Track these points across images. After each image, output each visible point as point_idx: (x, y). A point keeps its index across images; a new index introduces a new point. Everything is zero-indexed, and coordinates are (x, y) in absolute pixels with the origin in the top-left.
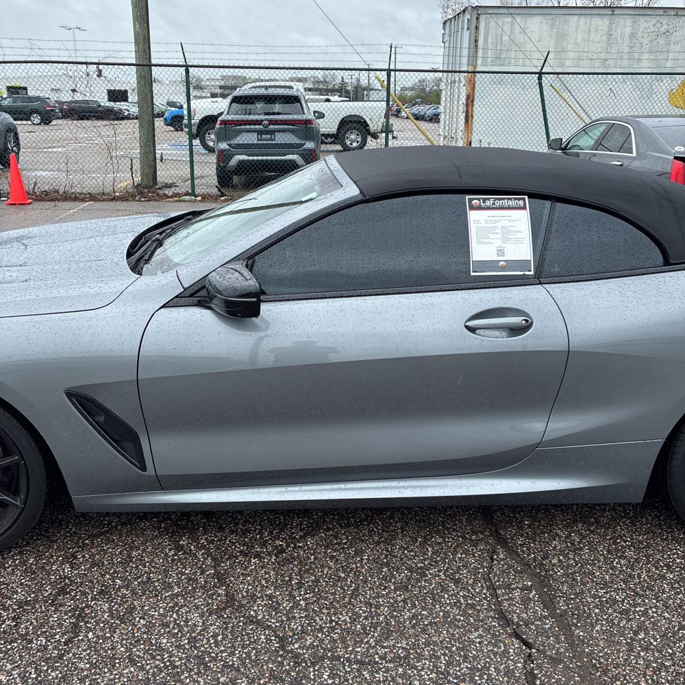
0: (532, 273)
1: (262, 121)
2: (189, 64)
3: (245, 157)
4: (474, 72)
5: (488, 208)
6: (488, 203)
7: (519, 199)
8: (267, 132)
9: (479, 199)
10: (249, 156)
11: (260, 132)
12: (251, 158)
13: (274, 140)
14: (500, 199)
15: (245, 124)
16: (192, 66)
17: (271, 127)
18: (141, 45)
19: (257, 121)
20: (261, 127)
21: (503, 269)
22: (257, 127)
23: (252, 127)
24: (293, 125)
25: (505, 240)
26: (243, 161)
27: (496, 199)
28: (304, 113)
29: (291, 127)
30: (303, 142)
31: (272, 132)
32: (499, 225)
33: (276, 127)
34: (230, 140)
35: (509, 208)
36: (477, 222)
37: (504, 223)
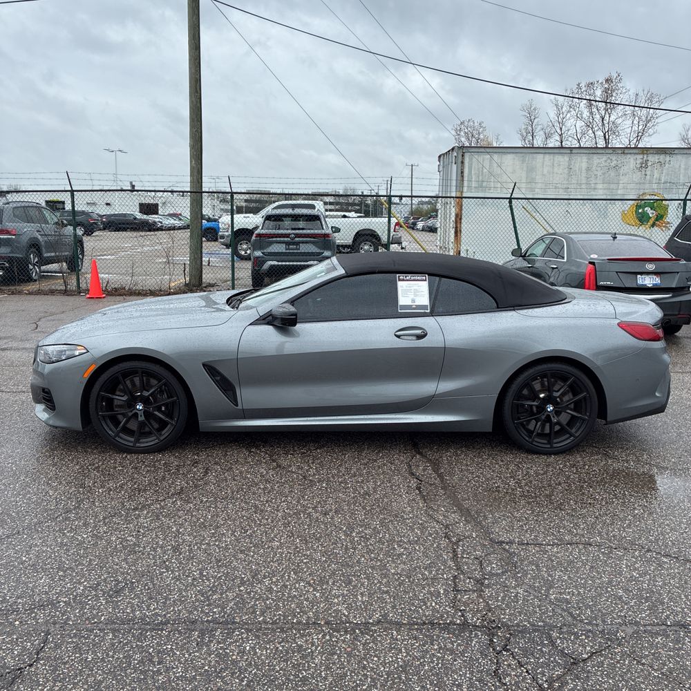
0: (429, 311)
1: (290, 234)
2: (234, 190)
3: (276, 263)
4: (462, 198)
5: (408, 280)
7: (423, 276)
8: (294, 244)
9: (403, 276)
10: (278, 261)
11: (287, 243)
12: (280, 263)
13: (299, 249)
14: (413, 276)
15: (276, 237)
16: (236, 193)
17: (297, 239)
18: (195, 177)
19: (286, 234)
20: (289, 239)
21: (414, 309)
22: (286, 239)
23: (282, 239)
24: (314, 238)
26: (274, 265)
28: (323, 229)
29: (312, 239)
30: (322, 251)
31: (298, 243)
32: (412, 288)
33: (301, 239)
34: (263, 249)
35: (418, 280)
36: (402, 287)
37: (415, 288)
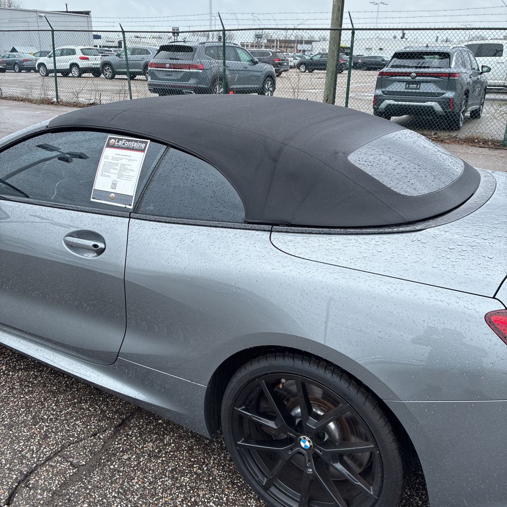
0: (131, 207)
1: (410, 73)
3: (392, 102)
5: (119, 147)
6: (121, 143)
7: (142, 142)
8: (413, 83)
9: (115, 139)
10: (395, 101)
11: (408, 82)
12: (396, 103)
13: (419, 89)
14: (129, 141)
15: (400, 76)
16: (357, 29)
17: (417, 78)
19: (406, 73)
20: (409, 78)
21: (112, 200)
22: (406, 78)
23: (402, 78)
24: (436, 77)
25: (120, 176)
26: (390, 105)
27: (127, 140)
28: (450, 67)
29: (437, 79)
30: (440, 91)
31: (418, 83)
32: (120, 162)
33: (421, 78)
34: (385, 87)
35: (133, 149)
36: (107, 157)
37: (124, 162)
